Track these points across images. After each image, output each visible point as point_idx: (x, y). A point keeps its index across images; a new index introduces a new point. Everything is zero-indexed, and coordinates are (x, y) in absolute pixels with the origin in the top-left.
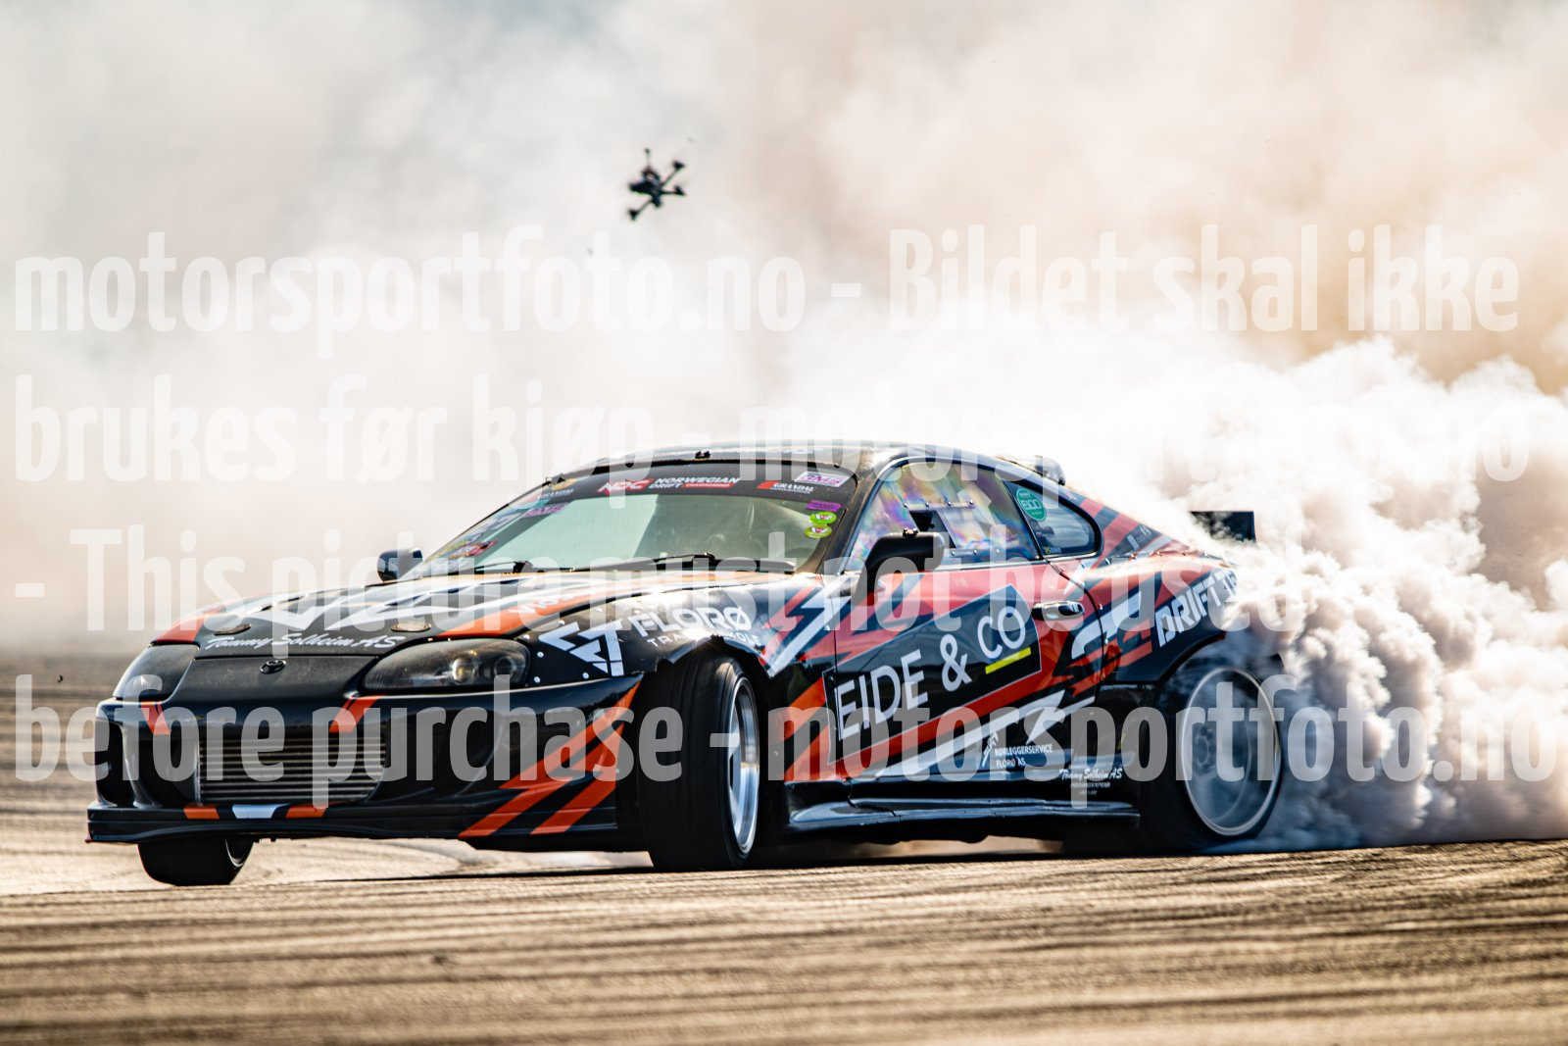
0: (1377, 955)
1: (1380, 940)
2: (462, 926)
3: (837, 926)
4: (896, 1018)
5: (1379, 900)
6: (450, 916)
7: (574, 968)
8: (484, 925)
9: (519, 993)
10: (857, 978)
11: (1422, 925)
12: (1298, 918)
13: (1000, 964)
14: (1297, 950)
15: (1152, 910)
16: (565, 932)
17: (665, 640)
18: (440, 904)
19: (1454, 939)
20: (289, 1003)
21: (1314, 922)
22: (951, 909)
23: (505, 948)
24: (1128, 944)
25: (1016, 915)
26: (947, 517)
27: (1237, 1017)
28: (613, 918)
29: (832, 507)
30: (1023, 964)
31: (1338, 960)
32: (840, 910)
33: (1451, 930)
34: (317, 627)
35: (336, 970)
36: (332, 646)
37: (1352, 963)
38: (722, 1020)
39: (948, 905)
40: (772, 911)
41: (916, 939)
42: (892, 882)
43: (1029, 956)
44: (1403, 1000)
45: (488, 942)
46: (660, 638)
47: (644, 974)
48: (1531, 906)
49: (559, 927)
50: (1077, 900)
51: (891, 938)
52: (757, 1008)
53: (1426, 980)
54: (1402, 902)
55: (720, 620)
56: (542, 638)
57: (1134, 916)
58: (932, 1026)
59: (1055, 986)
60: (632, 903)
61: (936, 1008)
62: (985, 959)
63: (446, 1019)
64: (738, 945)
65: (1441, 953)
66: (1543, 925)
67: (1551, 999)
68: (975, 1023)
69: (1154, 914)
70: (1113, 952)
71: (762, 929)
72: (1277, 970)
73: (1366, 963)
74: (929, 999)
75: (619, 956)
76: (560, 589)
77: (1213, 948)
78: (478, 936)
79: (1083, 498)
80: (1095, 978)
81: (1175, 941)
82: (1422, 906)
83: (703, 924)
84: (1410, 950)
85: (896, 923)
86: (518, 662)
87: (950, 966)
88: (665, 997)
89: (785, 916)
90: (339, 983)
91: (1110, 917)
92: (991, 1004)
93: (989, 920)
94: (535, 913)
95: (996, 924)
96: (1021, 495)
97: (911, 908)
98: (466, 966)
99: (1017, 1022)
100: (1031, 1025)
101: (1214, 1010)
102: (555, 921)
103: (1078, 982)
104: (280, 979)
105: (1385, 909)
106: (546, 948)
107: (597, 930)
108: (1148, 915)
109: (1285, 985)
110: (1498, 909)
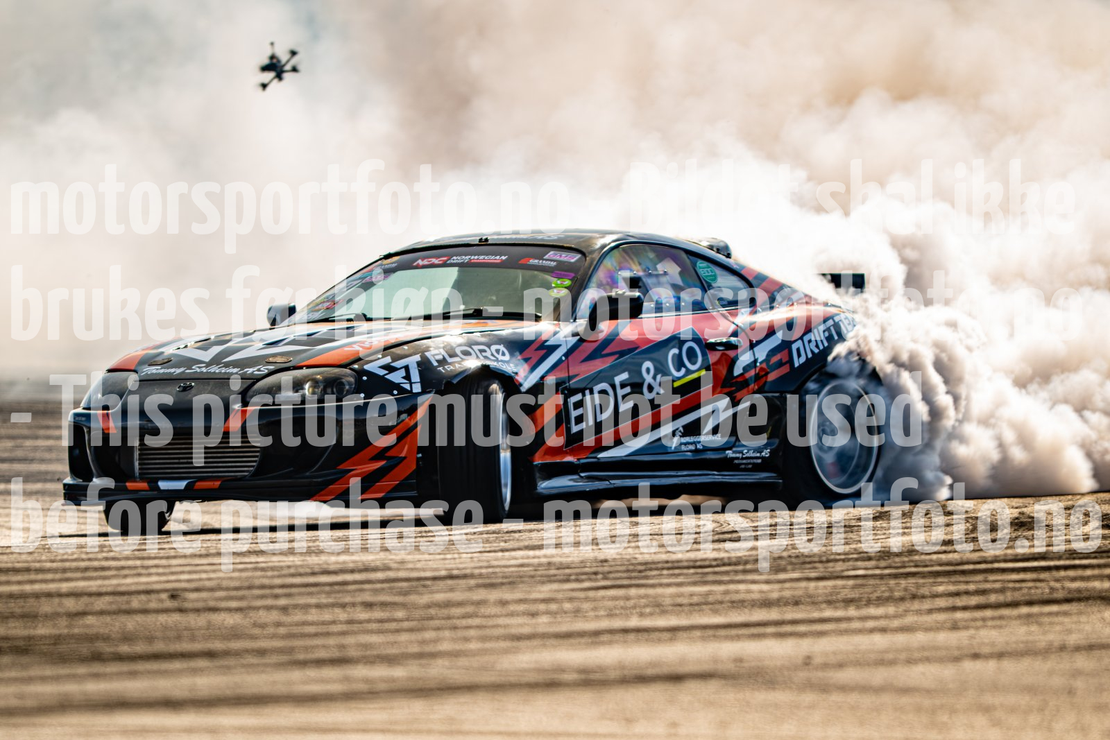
0: (838, 593)
1: (840, 583)
2: (190, 572)
3: (455, 572)
4: (498, 638)
5: (839, 554)
6: (180, 565)
7: (269, 602)
8: (205, 572)
9: (230, 620)
10: (470, 609)
11: (870, 572)
12: (782, 567)
13: (571, 599)
14: (781, 590)
15: (678, 561)
16: (263, 577)
17: (449, 368)
18: (175, 557)
19: (892, 582)
20: (67, 627)
21: (793, 570)
22: (536, 561)
23: (220, 588)
24: (661, 585)
25: (582, 565)
26: (649, 281)
27: (738, 637)
28: (296, 567)
29: (568, 276)
30: (587, 599)
31: (810, 596)
32: (457, 561)
33: (890, 575)
34: (216, 360)
35: (101, 604)
36: (225, 373)
37: (820, 599)
38: (374, 639)
39: (534, 558)
40: (409, 562)
41: (511, 582)
42: (495, 541)
43: (591, 594)
44: (856, 625)
45: (208, 584)
46: (446, 367)
47: (318, 606)
48: (946, 558)
49: (259, 573)
50: (626, 554)
51: (494, 581)
52: (398, 631)
53: (872, 611)
54: (855, 556)
55: (488, 354)
56: (366, 367)
57: (666, 565)
58: (522, 644)
59: (611, 616)
60: (310, 556)
61: (526, 630)
62: (560, 596)
63: (179, 638)
64: (385, 585)
65: (883, 592)
66: (955, 572)
67: (961, 624)
68: (553, 641)
69: (680, 564)
70: (651, 591)
71: (402, 574)
72: (767, 604)
73: (830, 598)
74: (521, 625)
75: (300, 594)
76: (383, 333)
77: (722, 588)
78: (201, 580)
79: (743, 267)
80: (638, 610)
81: (695, 583)
82: (870, 559)
83: (360, 571)
84: (862, 590)
85: (497, 570)
86: (350, 384)
87: (535, 601)
88: (334, 622)
89: (419, 565)
90: (102, 613)
91: (649, 566)
92: (565, 628)
93: (564, 568)
94: (241, 563)
95: (567, 571)
96: (701, 265)
97: (509, 559)
98: (193, 601)
99: (583, 640)
100: (592, 643)
101: (722, 632)
102: (256, 569)
103: (626, 612)
104: (60, 610)
105: (844, 560)
106: (250, 588)
107: (285, 576)
108: (676, 565)
109: (773, 614)
110: (924, 561)
